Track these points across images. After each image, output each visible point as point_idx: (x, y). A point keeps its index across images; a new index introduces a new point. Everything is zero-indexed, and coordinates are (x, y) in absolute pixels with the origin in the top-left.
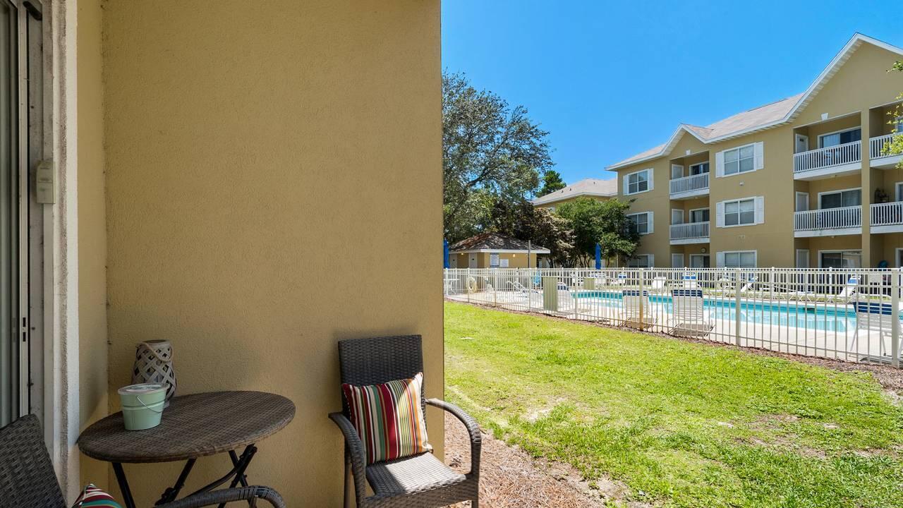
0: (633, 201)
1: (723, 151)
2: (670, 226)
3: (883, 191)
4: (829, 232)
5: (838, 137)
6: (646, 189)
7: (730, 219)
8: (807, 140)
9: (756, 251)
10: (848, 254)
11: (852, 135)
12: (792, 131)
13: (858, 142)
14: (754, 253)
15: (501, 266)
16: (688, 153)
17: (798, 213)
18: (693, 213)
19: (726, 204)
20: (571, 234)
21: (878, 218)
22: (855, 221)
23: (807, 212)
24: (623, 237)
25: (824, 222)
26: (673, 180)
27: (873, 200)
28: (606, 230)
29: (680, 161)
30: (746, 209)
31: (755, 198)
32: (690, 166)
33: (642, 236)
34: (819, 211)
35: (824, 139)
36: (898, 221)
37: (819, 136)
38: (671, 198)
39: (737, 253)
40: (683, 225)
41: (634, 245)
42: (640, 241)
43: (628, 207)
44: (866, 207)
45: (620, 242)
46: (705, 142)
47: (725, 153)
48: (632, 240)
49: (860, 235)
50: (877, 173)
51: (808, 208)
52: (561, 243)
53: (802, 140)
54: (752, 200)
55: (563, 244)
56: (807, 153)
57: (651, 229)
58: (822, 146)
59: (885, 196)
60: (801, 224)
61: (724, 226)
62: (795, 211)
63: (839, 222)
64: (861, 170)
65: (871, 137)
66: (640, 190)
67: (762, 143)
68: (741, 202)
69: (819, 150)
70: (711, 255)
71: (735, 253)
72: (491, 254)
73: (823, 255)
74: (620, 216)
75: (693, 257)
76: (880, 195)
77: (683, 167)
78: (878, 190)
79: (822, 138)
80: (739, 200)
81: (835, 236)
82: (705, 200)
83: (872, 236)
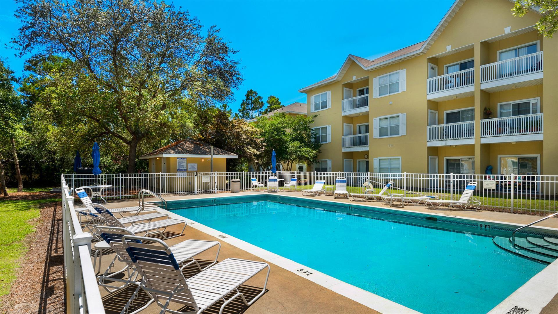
0: (316, 116)
1: (378, 77)
2: (343, 137)
3: (490, 110)
4: (451, 142)
5: (458, 66)
6: (326, 107)
7: (383, 132)
8: (436, 69)
9: (400, 157)
10: (465, 159)
11: (468, 64)
12: (426, 61)
13: (472, 69)
14: (399, 159)
15: (189, 170)
16: (354, 78)
17: (430, 127)
18: (359, 126)
19: (380, 119)
20: (261, 142)
21: (486, 131)
22: (470, 133)
23: (437, 126)
24: (308, 145)
25: (448, 135)
26: (344, 100)
27: (483, 117)
28: (294, 140)
29: (349, 85)
30: (394, 123)
31: (400, 114)
32: (357, 90)
33: (322, 144)
34: (445, 125)
35: (449, 68)
36: (500, 134)
37: (445, 66)
38: (343, 114)
39: (388, 159)
40: (352, 136)
41: (316, 152)
42: (320, 148)
43: (312, 121)
44: (478, 122)
45: (304, 149)
46: (365, 69)
47: (380, 78)
48: (314, 148)
49: (474, 145)
50: (486, 95)
51: (437, 122)
52: (248, 149)
53: (433, 69)
54: (398, 116)
55: (251, 150)
56: (437, 78)
57: (329, 139)
58: (447, 73)
59: (491, 114)
60: (433, 136)
61: (379, 137)
62: (428, 125)
63: (458, 134)
64: (474, 92)
65: (481, 64)
66: (321, 109)
67: (405, 69)
68: (390, 118)
69: (445, 76)
70: (370, 160)
71: (386, 159)
72: (178, 158)
73: (448, 160)
74: (306, 128)
75: (359, 162)
76: (487, 113)
77: (352, 90)
78: (485, 109)
79: (447, 67)
80: (389, 116)
81: (456, 146)
82: (366, 116)
83: (482, 145)
